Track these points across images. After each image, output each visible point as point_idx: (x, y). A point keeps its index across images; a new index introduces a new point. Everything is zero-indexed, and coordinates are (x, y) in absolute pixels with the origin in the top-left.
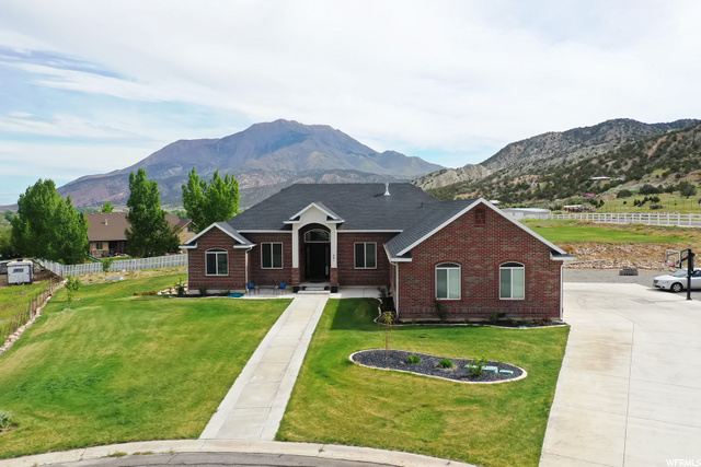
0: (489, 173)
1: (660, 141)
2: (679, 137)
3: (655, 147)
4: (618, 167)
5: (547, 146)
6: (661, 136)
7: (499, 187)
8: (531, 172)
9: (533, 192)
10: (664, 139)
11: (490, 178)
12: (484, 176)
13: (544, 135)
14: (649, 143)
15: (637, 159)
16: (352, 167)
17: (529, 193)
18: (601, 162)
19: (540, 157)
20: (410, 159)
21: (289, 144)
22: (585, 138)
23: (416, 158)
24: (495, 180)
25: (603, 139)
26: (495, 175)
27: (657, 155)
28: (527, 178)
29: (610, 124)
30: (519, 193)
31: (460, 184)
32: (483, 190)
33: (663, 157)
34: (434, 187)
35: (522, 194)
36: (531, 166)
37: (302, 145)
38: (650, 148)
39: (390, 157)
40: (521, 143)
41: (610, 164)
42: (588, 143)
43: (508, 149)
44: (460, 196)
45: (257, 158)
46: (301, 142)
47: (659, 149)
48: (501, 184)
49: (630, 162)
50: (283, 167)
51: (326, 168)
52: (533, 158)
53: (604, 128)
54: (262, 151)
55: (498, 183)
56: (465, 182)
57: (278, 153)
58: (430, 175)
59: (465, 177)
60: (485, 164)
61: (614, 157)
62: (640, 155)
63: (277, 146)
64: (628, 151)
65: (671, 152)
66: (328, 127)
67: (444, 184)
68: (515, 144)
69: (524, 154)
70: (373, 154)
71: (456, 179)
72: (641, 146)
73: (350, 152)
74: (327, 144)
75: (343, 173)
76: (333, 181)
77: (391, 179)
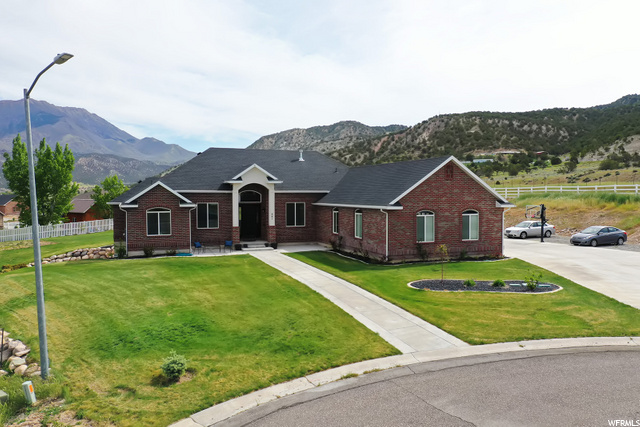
1: (383, 140)
2: (396, 139)
3: (379, 145)
4: (354, 160)
5: (294, 140)
6: (383, 136)
10: (385, 139)
13: (292, 131)
14: (376, 141)
15: (367, 154)
16: (110, 152)
18: (340, 155)
20: (170, 146)
21: (39, 124)
22: (324, 135)
23: (176, 146)
25: (338, 136)
27: (382, 151)
29: (342, 125)
33: (386, 153)
37: (53, 126)
38: (376, 145)
39: (151, 144)
40: (272, 136)
41: (348, 157)
42: (326, 139)
43: (261, 141)
46: (53, 123)
47: (382, 147)
49: (362, 156)
51: (81, 152)
53: (338, 127)
61: (350, 152)
62: (369, 150)
64: (359, 147)
65: (391, 150)
66: (83, 111)
68: (268, 137)
69: (277, 146)
70: (132, 140)
72: (369, 143)
73: (107, 137)
74: (82, 127)
75: (102, 158)
76: (90, 165)
77: (151, 165)
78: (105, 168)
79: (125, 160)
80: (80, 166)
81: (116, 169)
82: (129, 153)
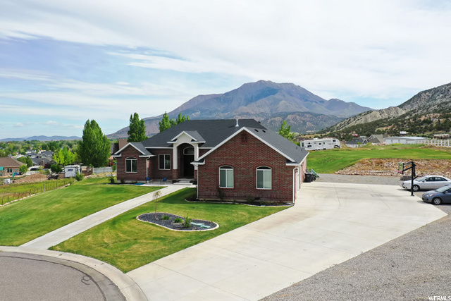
0: (404, 112)
7: (409, 122)
8: (435, 111)
9: (435, 125)
11: (404, 116)
12: (400, 115)
16: (307, 110)
17: (432, 125)
19: (444, 100)
20: (348, 104)
21: (266, 96)
23: (353, 104)
24: (408, 117)
26: (407, 114)
28: (432, 115)
30: (424, 126)
31: (381, 120)
32: (397, 124)
34: (363, 122)
35: (426, 128)
36: (436, 107)
37: (275, 96)
39: (335, 103)
43: (419, 95)
44: (380, 129)
45: (246, 105)
46: (274, 94)
48: (411, 121)
50: (262, 110)
51: (290, 110)
52: (438, 101)
54: (250, 101)
55: (409, 119)
56: (386, 119)
57: (258, 102)
58: (360, 115)
59: (385, 116)
60: (401, 106)
63: (258, 98)
66: (292, 84)
67: (370, 121)
68: (425, 92)
69: (433, 98)
70: (322, 101)
71: (379, 117)
73: (306, 100)
74: (291, 95)
75: (302, 114)
76: (294, 119)
77: (334, 118)
78: (304, 121)
79: (317, 115)
80: (289, 120)
81: (310, 121)
82: (319, 110)
